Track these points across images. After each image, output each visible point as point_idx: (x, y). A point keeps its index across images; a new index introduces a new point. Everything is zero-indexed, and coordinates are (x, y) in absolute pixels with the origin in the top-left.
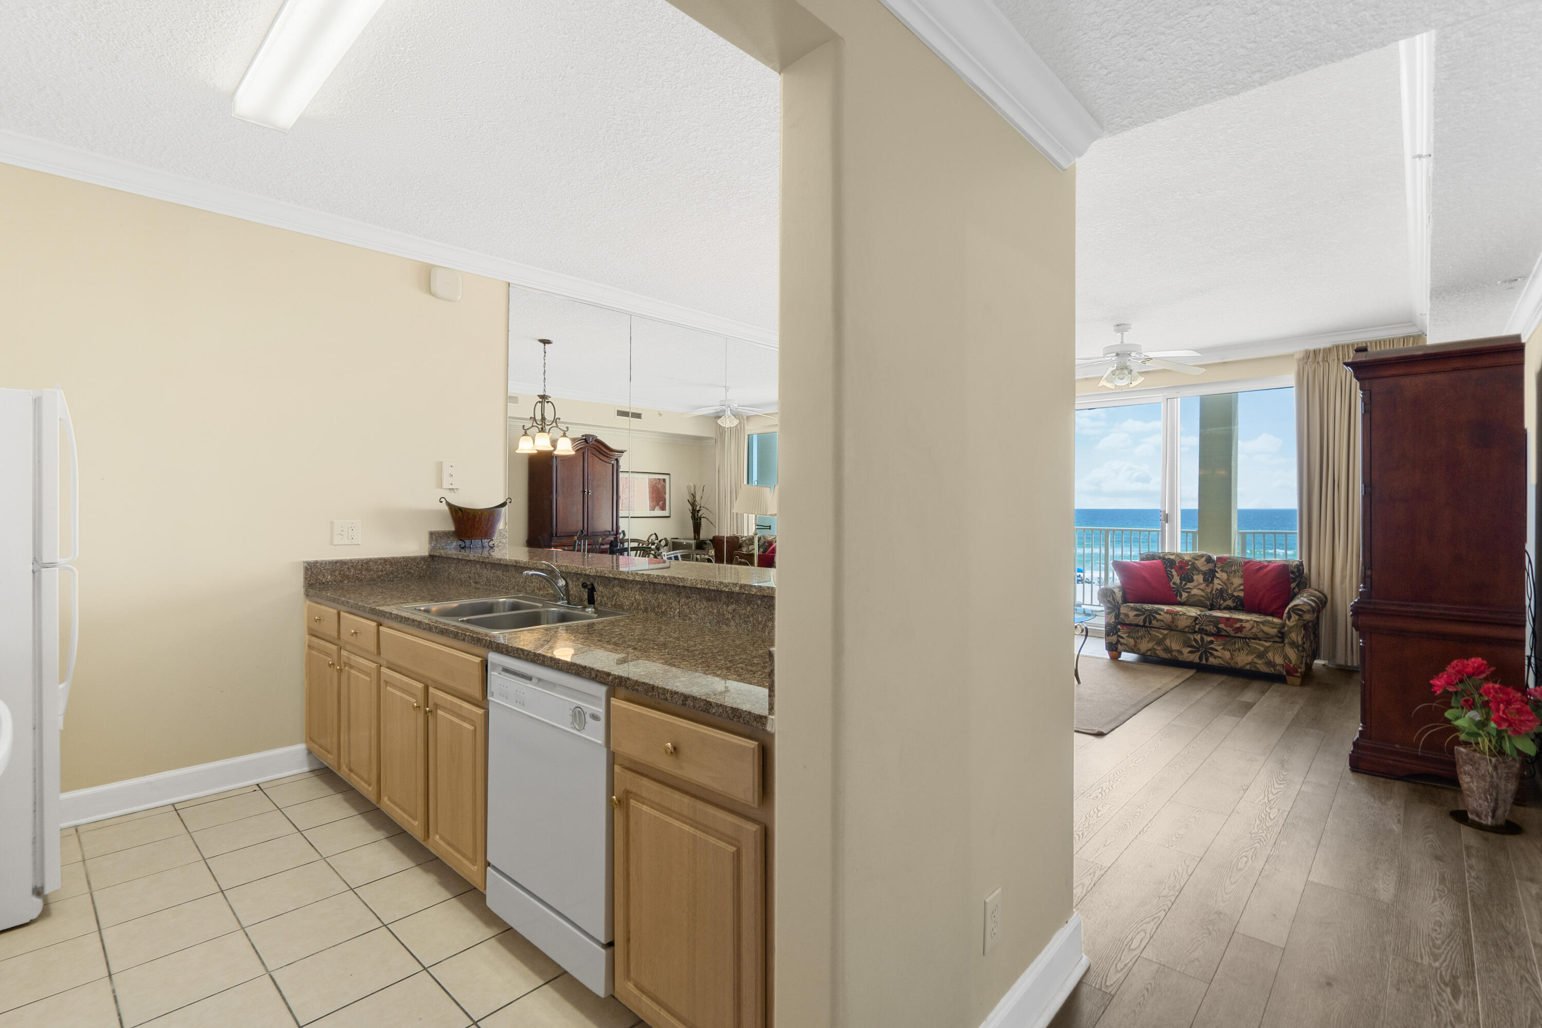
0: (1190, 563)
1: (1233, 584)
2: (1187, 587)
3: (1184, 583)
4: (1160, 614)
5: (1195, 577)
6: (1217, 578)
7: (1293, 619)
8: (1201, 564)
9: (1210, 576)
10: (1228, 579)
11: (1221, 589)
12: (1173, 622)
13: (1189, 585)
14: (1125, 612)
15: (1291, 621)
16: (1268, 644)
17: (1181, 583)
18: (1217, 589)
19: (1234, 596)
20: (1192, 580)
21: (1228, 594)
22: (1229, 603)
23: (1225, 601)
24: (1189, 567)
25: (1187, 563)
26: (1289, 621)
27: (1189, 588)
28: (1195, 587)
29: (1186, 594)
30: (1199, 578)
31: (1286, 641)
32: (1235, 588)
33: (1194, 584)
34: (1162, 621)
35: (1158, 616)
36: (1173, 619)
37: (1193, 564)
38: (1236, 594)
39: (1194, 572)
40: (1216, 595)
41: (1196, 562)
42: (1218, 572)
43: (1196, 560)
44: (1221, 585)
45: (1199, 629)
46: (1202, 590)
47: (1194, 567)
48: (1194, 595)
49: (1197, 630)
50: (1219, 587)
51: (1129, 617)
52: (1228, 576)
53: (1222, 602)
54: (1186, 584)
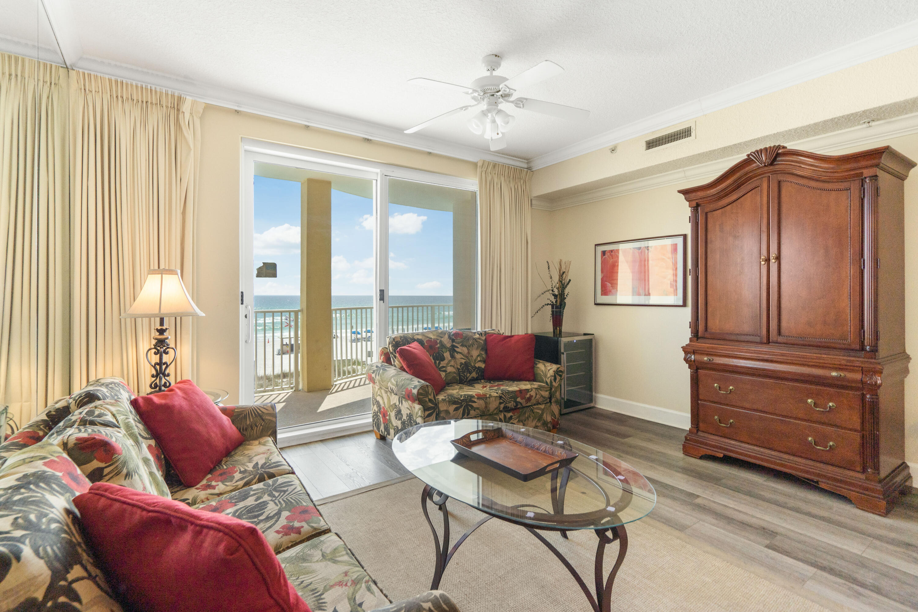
0: (438, 341)
1: (472, 356)
2: (441, 365)
3: (437, 362)
4: (475, 402)
5: (445, 355)
6: (458, 352)
7: (557, 380)
8: (446, 341)
9: (453, 350)
10: (469, 353)
11: (465, 362)
12: (486, 407)
13: (443, 364)
14: (445, 408)
15: (557, 382)
16: (542, 406)
17: (435, 363)
18: (461, 364)
19: (476, 367)
20: (443, 359)
21: (472, 367)
22: (474, 375)
23: (470, 373)
24: (439, 345)
25: (435, 342)
26: (555, 382)
27: (443, 367)
28: (448, 364)
29: (444, 373)
30: (447, 355)
31: (553, 400)
32: (475, 360)
33: (446, 361)
34: (478, 408)
35: (474, 404)
36: (486, 403)
37: (441, 341)
38: (477, 365)
39: (444, 350)
40: (463, 369)
41: (442, 339)
42: (458, 347)
43: (442, 337)
44: (464, 359)
45: (504, 408)
46: (454, 367)
47: (443, 346)
48: (450, 373)
49: (501, 409)
50: (463, 361)
51: (450, 413)
52: (468, 349)
53: (468, 375)
54: (439, 363)
